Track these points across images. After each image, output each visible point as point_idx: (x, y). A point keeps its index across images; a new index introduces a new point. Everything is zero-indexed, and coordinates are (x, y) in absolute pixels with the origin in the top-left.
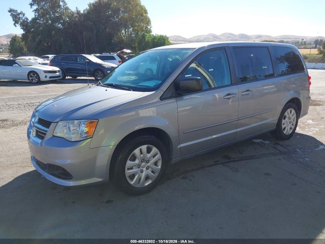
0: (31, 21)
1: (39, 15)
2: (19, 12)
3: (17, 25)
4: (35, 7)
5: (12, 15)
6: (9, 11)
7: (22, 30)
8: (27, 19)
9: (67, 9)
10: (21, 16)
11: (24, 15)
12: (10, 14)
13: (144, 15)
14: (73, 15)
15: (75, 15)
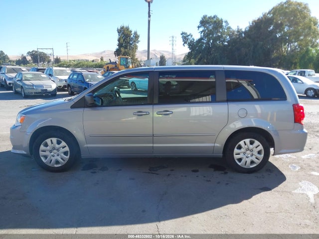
0: (197, 41)
1: (204, 35)
2: (188, 34)
3: (185, 45)
4: (201, 29)
5: (183, 37)
6: (181, 34)
7: (189, 49)
8: (194, 40)
9: (229, 28)
10: (189, 37)
11: (192, 36)
12: (182, 36)
13: (313, 27)
14: (233, 34)
15: (236, 33)
